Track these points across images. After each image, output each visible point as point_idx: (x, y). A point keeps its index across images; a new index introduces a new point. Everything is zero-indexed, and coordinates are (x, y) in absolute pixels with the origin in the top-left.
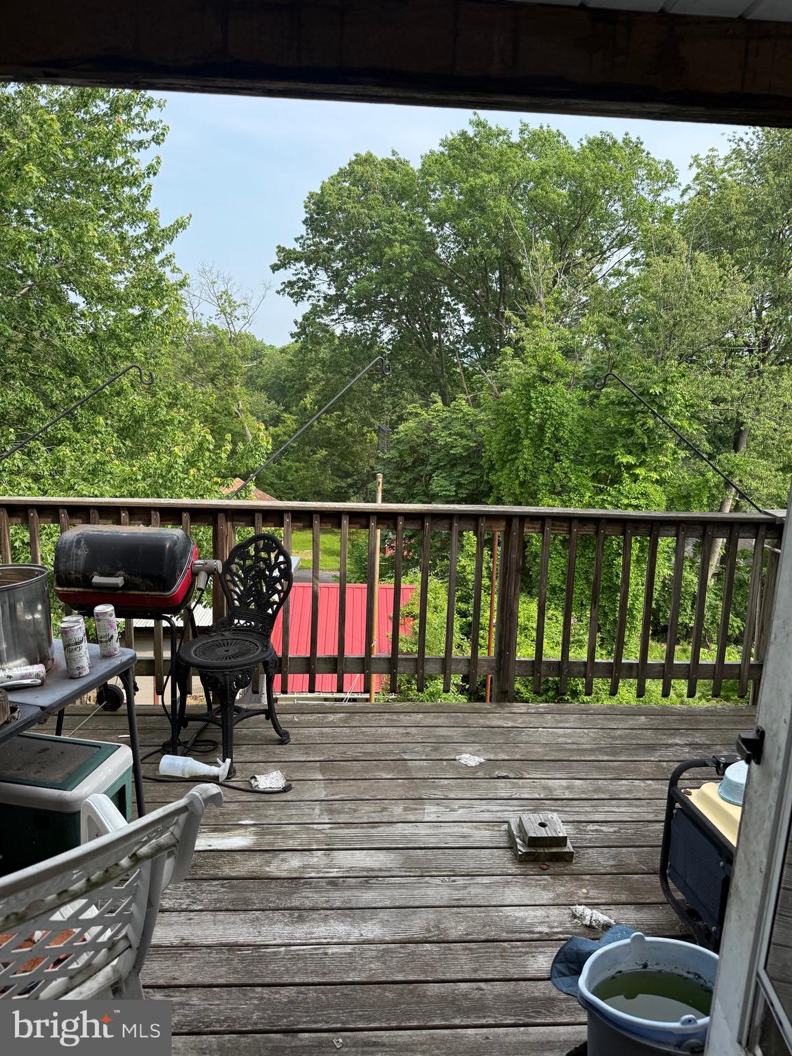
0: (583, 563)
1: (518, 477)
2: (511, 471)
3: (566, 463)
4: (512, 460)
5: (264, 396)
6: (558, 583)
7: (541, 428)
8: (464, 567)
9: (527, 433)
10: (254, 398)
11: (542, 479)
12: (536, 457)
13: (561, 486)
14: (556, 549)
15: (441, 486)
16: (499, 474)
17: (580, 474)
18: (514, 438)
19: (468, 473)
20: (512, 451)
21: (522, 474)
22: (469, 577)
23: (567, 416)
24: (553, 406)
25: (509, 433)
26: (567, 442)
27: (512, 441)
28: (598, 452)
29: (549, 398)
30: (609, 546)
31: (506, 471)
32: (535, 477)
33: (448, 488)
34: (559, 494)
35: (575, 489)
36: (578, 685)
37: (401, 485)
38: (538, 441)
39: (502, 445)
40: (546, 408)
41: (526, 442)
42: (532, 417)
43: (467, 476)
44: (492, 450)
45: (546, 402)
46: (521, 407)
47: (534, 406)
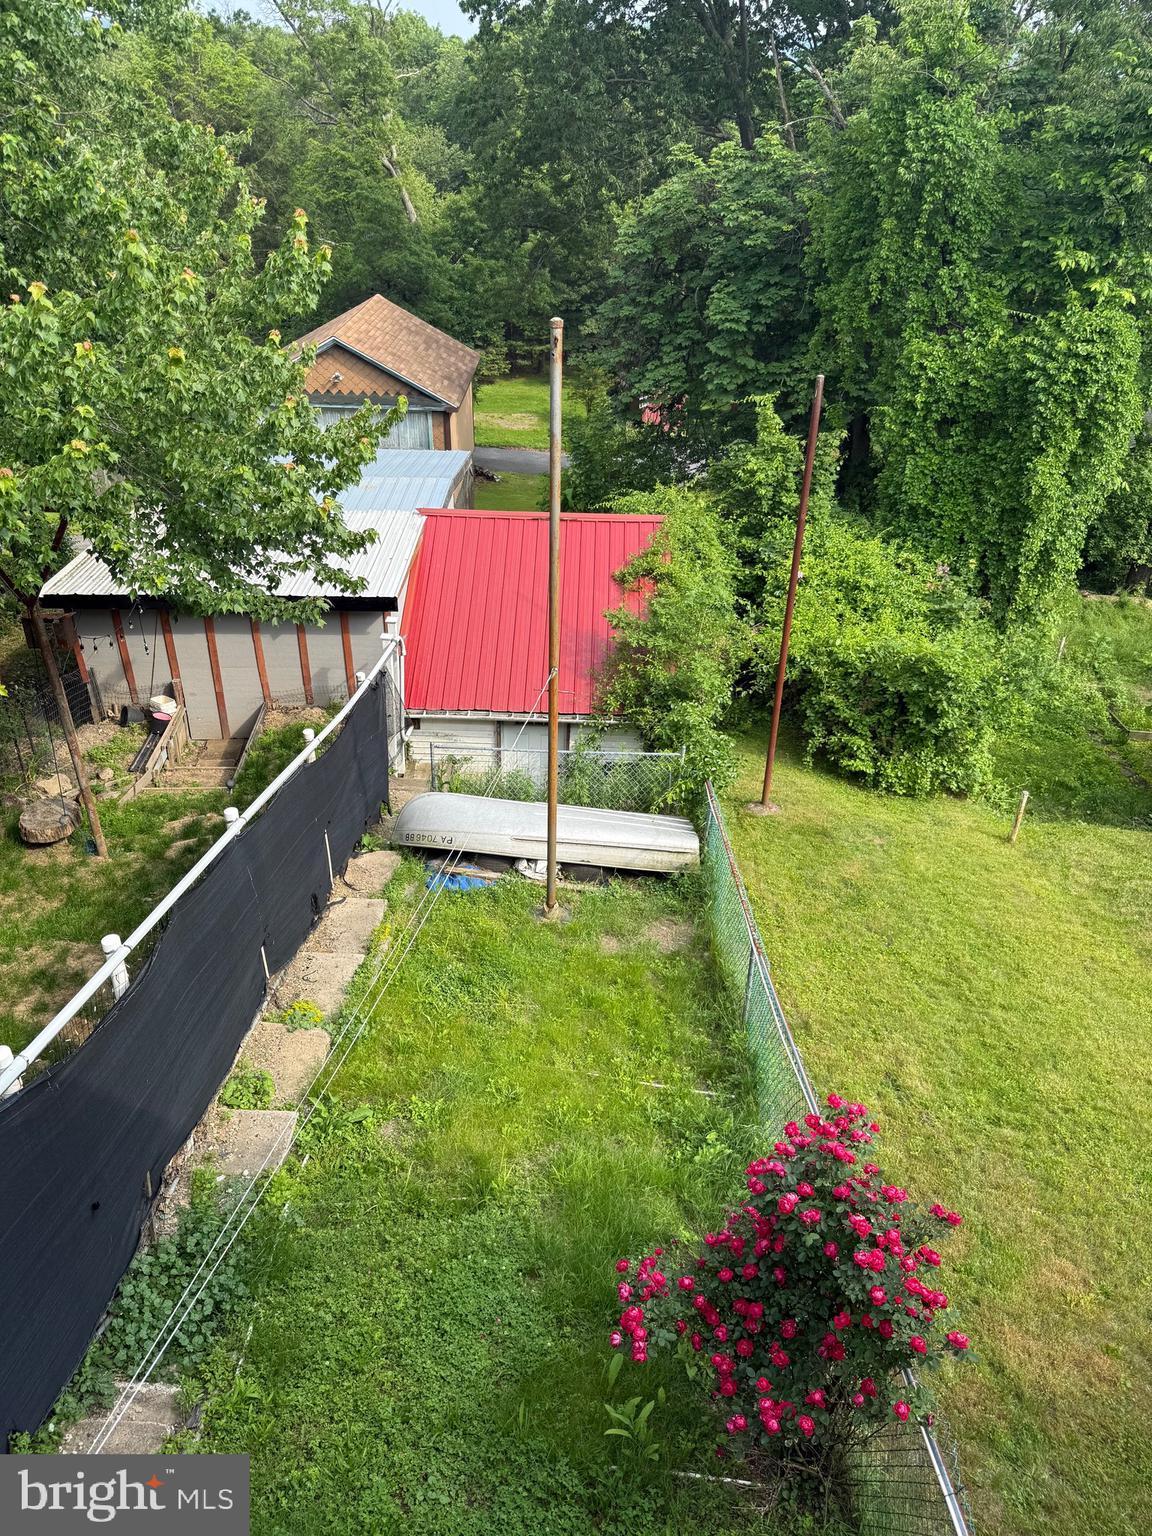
0: (973, 465)
1: (868, 293)
2: (857, 284)
3: (962, 268)
4: (860, 259)
5: (440, 133)
6: (923, 502)
7: (917, 192)
8: (753, 473)
9: (892, 203)
10: (425, 139)
11: (913, 299)
12: (906, 254)
13: (949, 315)
14: (926, 438)
15: (723, 312)
16: (834, 288)
17: (987, 289)
18: (865, 216)
19: (776, 284)
20: (863, 242)
21: (875, 288)
22: (763, 491)
23: (972, 168)
24: (949, 145)
25: (857, 203)
26: (968, 224)
27: (863, 221)
28: (1026, 244)
29: (941, 128)
30: (1025, 435)
31: (847, 284)
32: (900, 295)
33: (734, 316)
34: (942, 330)
35: (973, 323)
36: (940, 701)
37: (655, 308)
38: (908, 219)
39: (843, 228)
40: (933, 150)
41: (888, 224)
42: (901, 170)
43: (773, 290)
44: (823, 242)
45: (935, 136)
46: (884, 149)
47: (910, 146)
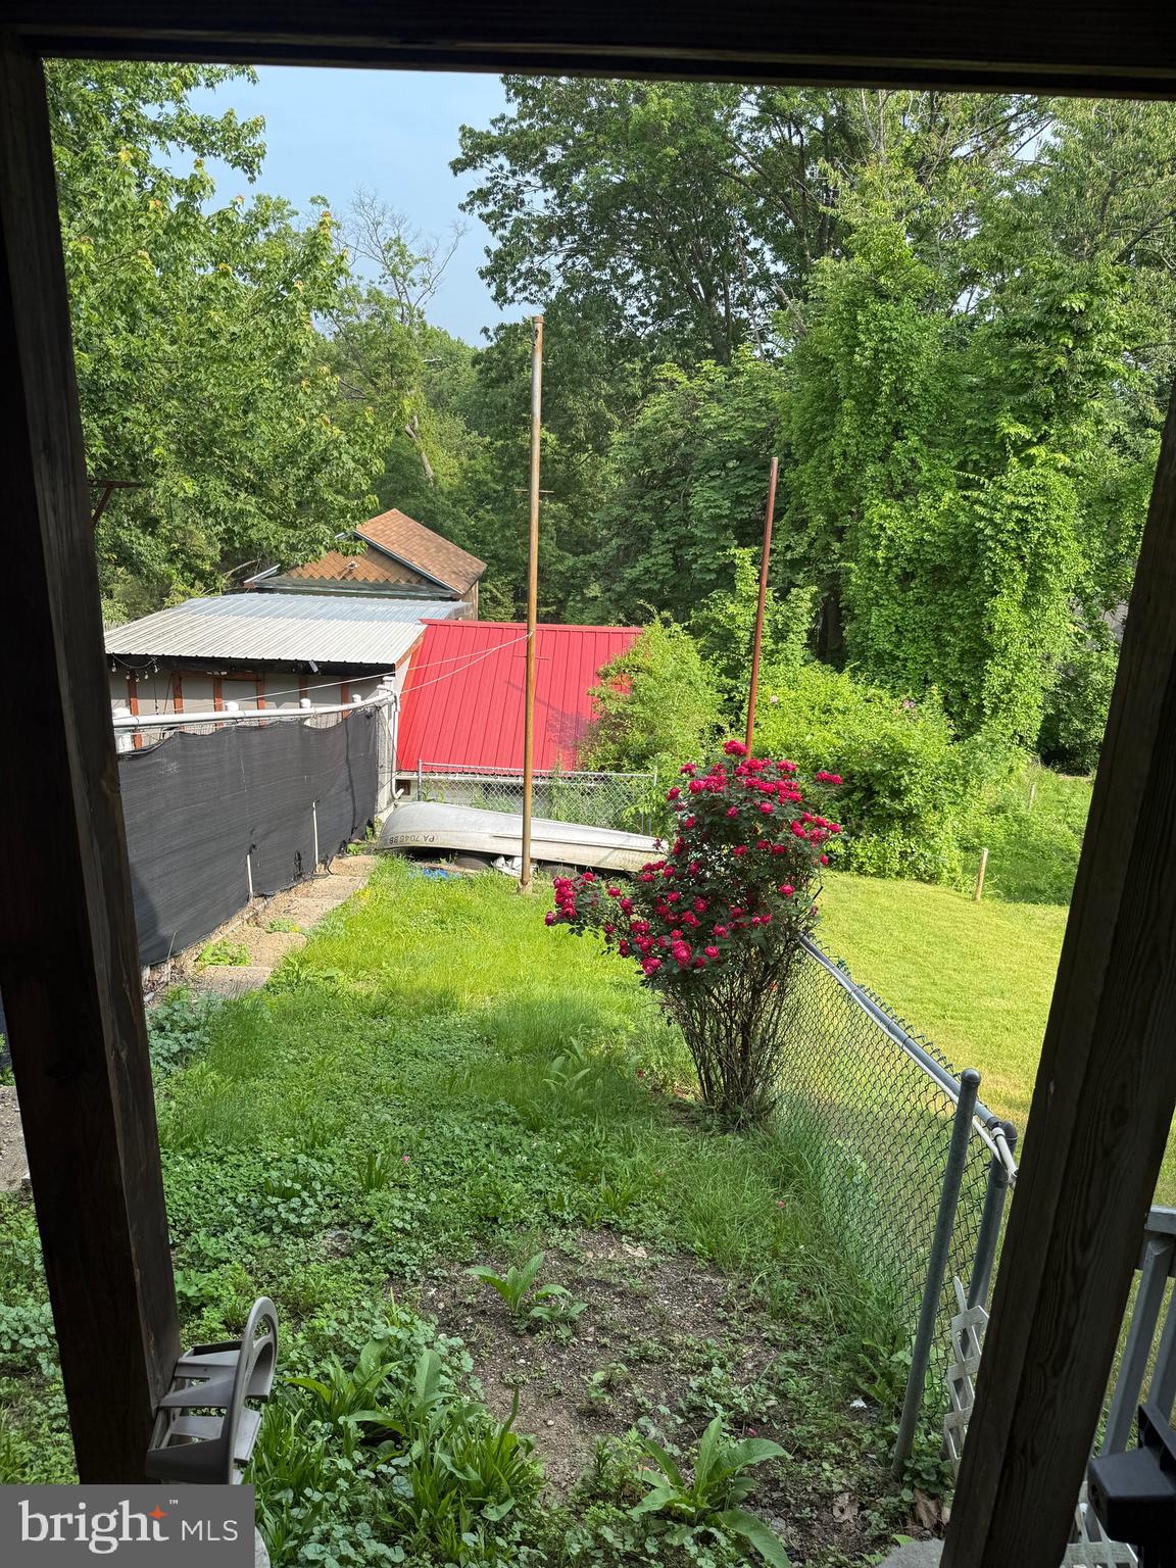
0: (932, 613)
1: (832, 468)
2: (821, 461)
3: (913, 441)
4: (824, 440)
5: (460, 424)
6: (888, 647)
7: (872, 374)
8: (732, 618)
9: (850, 386)
10: (446, 425)
11: (870, 470)
12: (863, 433)
13: (904, 483)
14: (888, 592)
15: (707, 501)
16: (801, 467)
17: (936, 461)
18: (827, 402)
19: (752, 478)
20: (823, 427)
21: (838, 462)
22: (741, 634)
23: (918, 354)
24: (895, 335)
25: (820, 396)
26: (917, 405)
27: (825, 410)
28: (969, 422)
29: (887, 324)
30: (978, 580)
31: (813, 462)
32: (859, 467)
33: (718, 503)
34: (899, 497)
35: (927, 486)
36: (903, 776)
37: (645, 509)
38: (867, 403)
39: (807, 416)
40: (882, 341)
41: (848, 404)
42: (857, 357)
43: (751, 483)
44: (790, 432)
45: (883, 330)
46: (840, 342)
47: (862, 337)
